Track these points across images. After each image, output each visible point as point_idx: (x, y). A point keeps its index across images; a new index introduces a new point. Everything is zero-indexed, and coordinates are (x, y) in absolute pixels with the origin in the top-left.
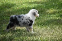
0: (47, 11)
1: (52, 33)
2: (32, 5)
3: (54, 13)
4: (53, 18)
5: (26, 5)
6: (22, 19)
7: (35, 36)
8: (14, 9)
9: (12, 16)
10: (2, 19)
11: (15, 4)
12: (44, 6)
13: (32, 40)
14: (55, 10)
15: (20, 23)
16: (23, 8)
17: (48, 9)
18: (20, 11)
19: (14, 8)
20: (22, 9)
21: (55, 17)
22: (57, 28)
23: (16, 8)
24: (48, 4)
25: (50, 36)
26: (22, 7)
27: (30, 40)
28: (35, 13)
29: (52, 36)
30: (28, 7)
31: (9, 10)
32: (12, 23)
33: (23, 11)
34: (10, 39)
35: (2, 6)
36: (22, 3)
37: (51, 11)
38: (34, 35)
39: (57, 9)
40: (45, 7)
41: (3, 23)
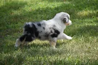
0: (78, 14)
1: (87, 50)
2: (53, 4)
3: (90, 16)
4: (89, 24)
5: (44, 4)
6: (44, 28)
7: (60, 54)
8: (24, 11)
9: (27, 23)
10: (6, 27)
11: (26, 3)
12: (74, 5)
13: (55, 61)
14: (91, 12)
15: (40, 35)
16: (39, 9)
17: (80, 10)
18: (34, 14)
19: (24, 9)
20: (37, 11)
21: (92, 23)
22: (96, 40)
23: (28, 9)
24: (79, 2)
25: (83, 54)
26: (37, 8)
27: (51, 60)
28: (65, 18)
29: (87, 54)
30: (47, 8)
31: (16, 12)
32: (29, 34)
33: (40, 13)
34: (18, 59)
35: (6, 6)
36: (37, 2)
37: (85, 13)
38: (58, 52)
39: (95, 9)
40: (74, 7)
41: (7, 34)
